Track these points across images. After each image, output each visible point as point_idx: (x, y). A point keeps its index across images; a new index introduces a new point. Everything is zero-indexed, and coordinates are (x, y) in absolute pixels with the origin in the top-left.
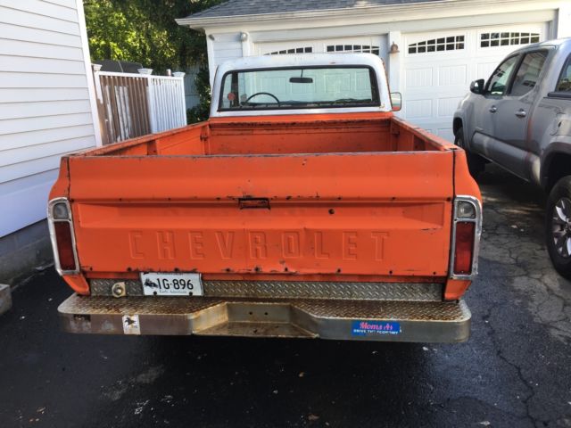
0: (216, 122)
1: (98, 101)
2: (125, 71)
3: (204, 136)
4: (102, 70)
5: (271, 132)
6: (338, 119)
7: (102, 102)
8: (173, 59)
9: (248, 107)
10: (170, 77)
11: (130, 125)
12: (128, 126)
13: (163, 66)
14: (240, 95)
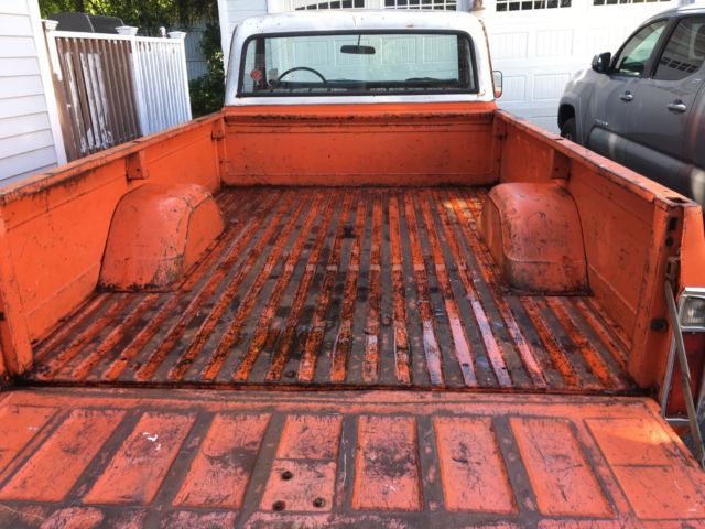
0: (234, 113)
1: (54, 76)
2: (97, 31)
3: (216, 135)
4: (59, 28)
5: (317, 129)
6: (416, 112)
7: (60, 78)
8: (170, 10)
9: (282, 90)
10: (164, 39)
11: (106, 111)
12: (102, 113)
13: (155, 20)
14: (268, 69)
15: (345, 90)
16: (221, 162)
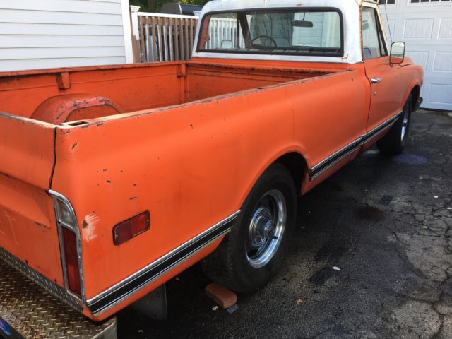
3: (179, 74)
4: (140, 10)
5: (234, 76)
6: (293, 68)
7: (138, 38)
15: (257, 50)
16: (185, 92)
